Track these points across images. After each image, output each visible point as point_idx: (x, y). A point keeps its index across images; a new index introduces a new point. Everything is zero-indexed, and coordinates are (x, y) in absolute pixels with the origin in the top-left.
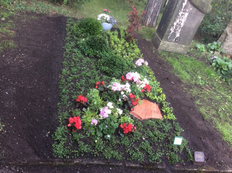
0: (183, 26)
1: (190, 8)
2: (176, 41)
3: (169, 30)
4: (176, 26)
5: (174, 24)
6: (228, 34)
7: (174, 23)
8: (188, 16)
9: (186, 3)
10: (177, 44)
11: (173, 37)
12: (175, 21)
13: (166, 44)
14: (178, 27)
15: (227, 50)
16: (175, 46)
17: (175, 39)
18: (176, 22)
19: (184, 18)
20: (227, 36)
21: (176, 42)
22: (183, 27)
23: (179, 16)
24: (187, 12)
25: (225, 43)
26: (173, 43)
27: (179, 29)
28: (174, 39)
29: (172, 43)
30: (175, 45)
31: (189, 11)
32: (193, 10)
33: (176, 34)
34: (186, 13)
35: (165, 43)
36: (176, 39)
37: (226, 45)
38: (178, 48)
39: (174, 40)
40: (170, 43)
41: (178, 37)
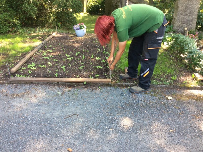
9: (128, 3)
15: (179, 29)
20: (175, 19)
37: (176, 26)
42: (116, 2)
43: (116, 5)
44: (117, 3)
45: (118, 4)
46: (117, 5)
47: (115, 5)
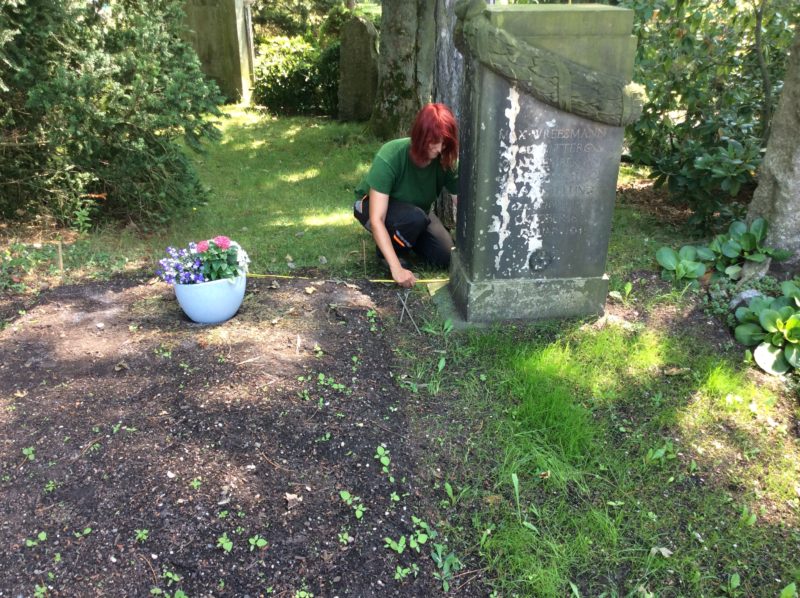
0: (540, 201)
1: (542, 121)
2: (536, 267)
3: (486, 232)
4: (509, 210)
5: (498, 203)
6: (779, 178)
7: (497, 199)
8: (548, 156)
9: (519, 108)
10: (544, 280)
11: (518, 257)
12: (500, 191)
13: (496, 290)
14: (520, 212)
16: (541, 288)
17: (527, 262)
18: (505, 194)
19: (532, 168)
20: (780, 189)
21: (538, 270)
22: (542, 205)
23: (507, 165)
24: (538, 142)
25: (778, 220)
26: (528, 281)
27: (531, 219)
28: (522, 264)
29: (521, 281)
30: (538, 284)
31: (546, 133)
32: (559, 124)
33: (524, 240)
34: (534, 146)
35: (489, 288)
36: (530, 261)
38: (554, 297)
39: (526, 266)
40: (512, 285)
41: (537, 252)
42: (395, 63)
43: (395, 74)
44: (397, 68)
45: (404, 70)
46: (400, 74)
47: (391, 73)
